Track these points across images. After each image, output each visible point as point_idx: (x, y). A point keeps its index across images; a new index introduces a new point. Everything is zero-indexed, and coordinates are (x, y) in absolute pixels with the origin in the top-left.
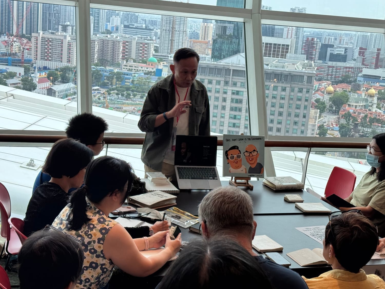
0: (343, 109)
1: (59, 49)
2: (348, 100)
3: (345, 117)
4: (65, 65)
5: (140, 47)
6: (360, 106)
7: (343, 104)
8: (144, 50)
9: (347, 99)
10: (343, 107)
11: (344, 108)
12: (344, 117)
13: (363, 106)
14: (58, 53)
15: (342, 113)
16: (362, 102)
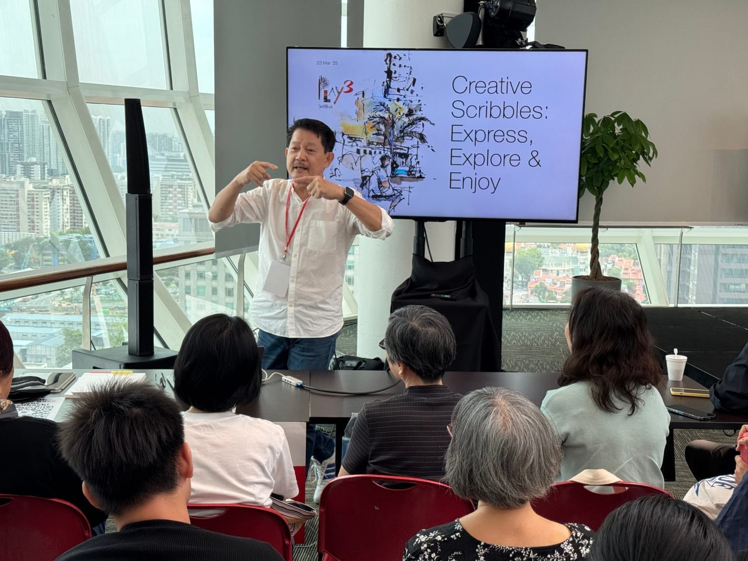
0: (535, 279)
1: (13, 208)
2: (541, 262)
3: (536, 292)
4: (26, 236)
5: (168, 192)
6: (564, 270)
7: (534, 270)
8: (176, 198)
9: (539, 260)
10: (535, 275)
11: (537, 277)
12: (534, 292)
13: (571, 270)
14: (11, 215)
15: (532, 285)
16: (568, 264)
